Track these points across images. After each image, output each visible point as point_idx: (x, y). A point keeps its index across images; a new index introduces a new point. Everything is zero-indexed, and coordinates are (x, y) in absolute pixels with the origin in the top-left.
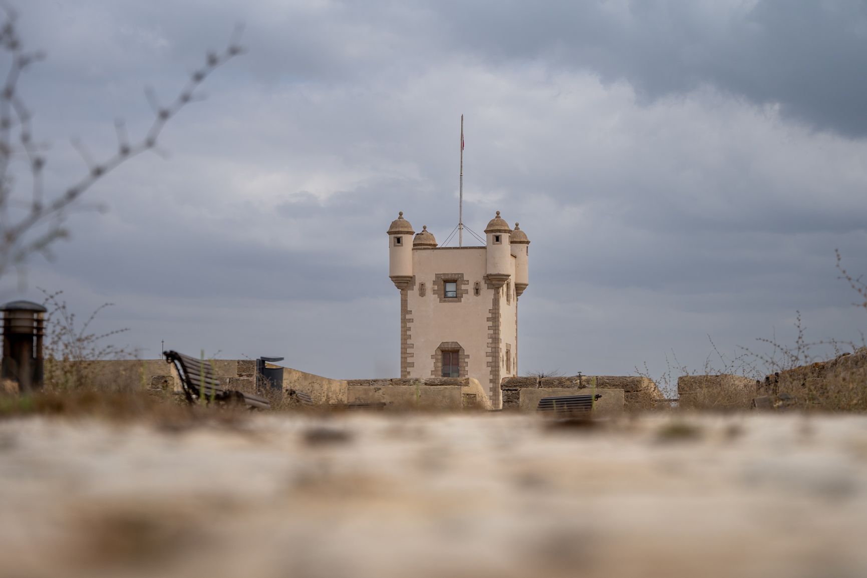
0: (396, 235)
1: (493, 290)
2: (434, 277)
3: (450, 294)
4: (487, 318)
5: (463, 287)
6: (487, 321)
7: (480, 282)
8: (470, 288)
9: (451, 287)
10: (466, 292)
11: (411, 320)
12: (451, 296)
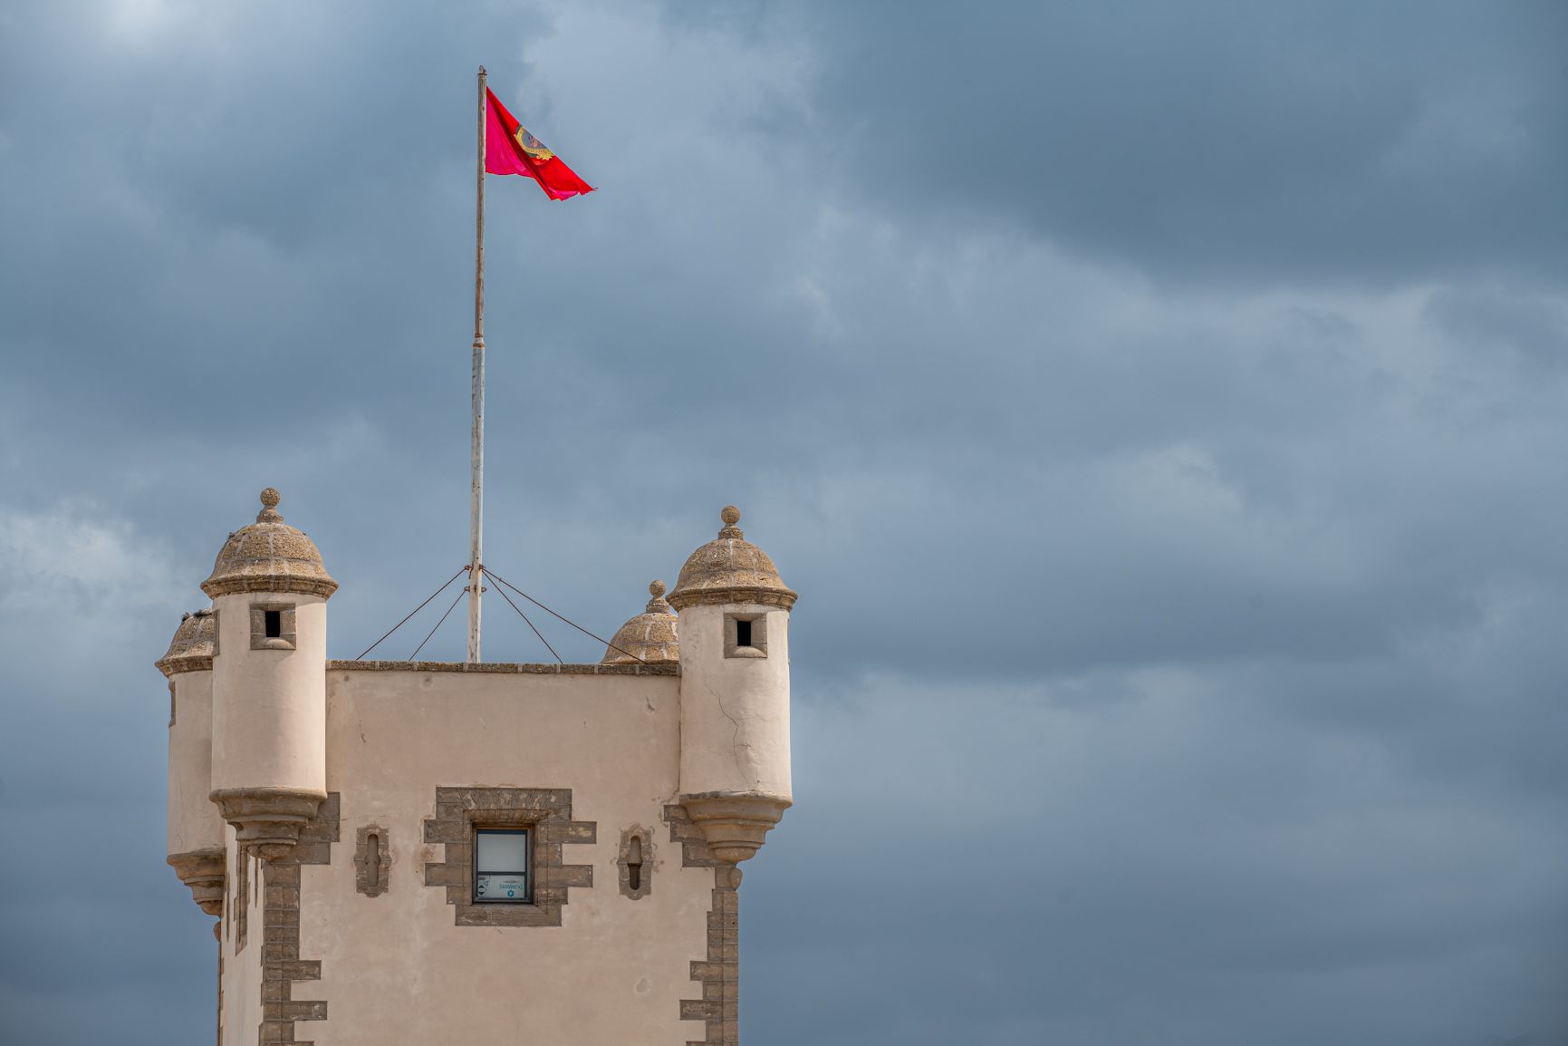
0: (262, 598)
1: (711, 871)
2: (432, 803)
3: (494, 888)
4: (683, 1003)
5: (571, 854)
6: (684, 1016)
7: (647, 834)
8: (604, 858)
9: (502, 854)
10: (586, 877)
11: (316, 1010)
12: (503, 894)
